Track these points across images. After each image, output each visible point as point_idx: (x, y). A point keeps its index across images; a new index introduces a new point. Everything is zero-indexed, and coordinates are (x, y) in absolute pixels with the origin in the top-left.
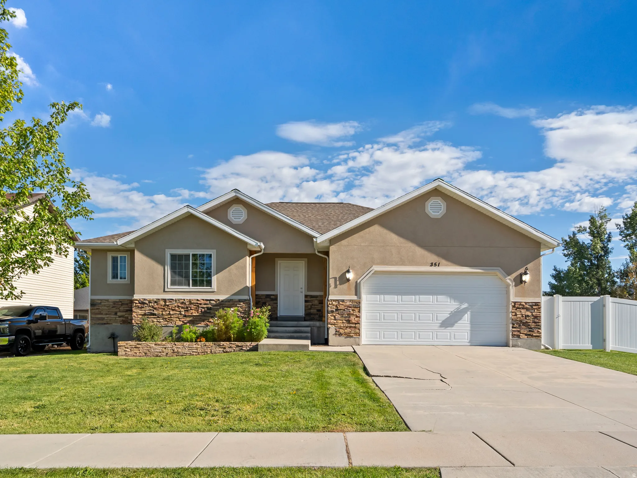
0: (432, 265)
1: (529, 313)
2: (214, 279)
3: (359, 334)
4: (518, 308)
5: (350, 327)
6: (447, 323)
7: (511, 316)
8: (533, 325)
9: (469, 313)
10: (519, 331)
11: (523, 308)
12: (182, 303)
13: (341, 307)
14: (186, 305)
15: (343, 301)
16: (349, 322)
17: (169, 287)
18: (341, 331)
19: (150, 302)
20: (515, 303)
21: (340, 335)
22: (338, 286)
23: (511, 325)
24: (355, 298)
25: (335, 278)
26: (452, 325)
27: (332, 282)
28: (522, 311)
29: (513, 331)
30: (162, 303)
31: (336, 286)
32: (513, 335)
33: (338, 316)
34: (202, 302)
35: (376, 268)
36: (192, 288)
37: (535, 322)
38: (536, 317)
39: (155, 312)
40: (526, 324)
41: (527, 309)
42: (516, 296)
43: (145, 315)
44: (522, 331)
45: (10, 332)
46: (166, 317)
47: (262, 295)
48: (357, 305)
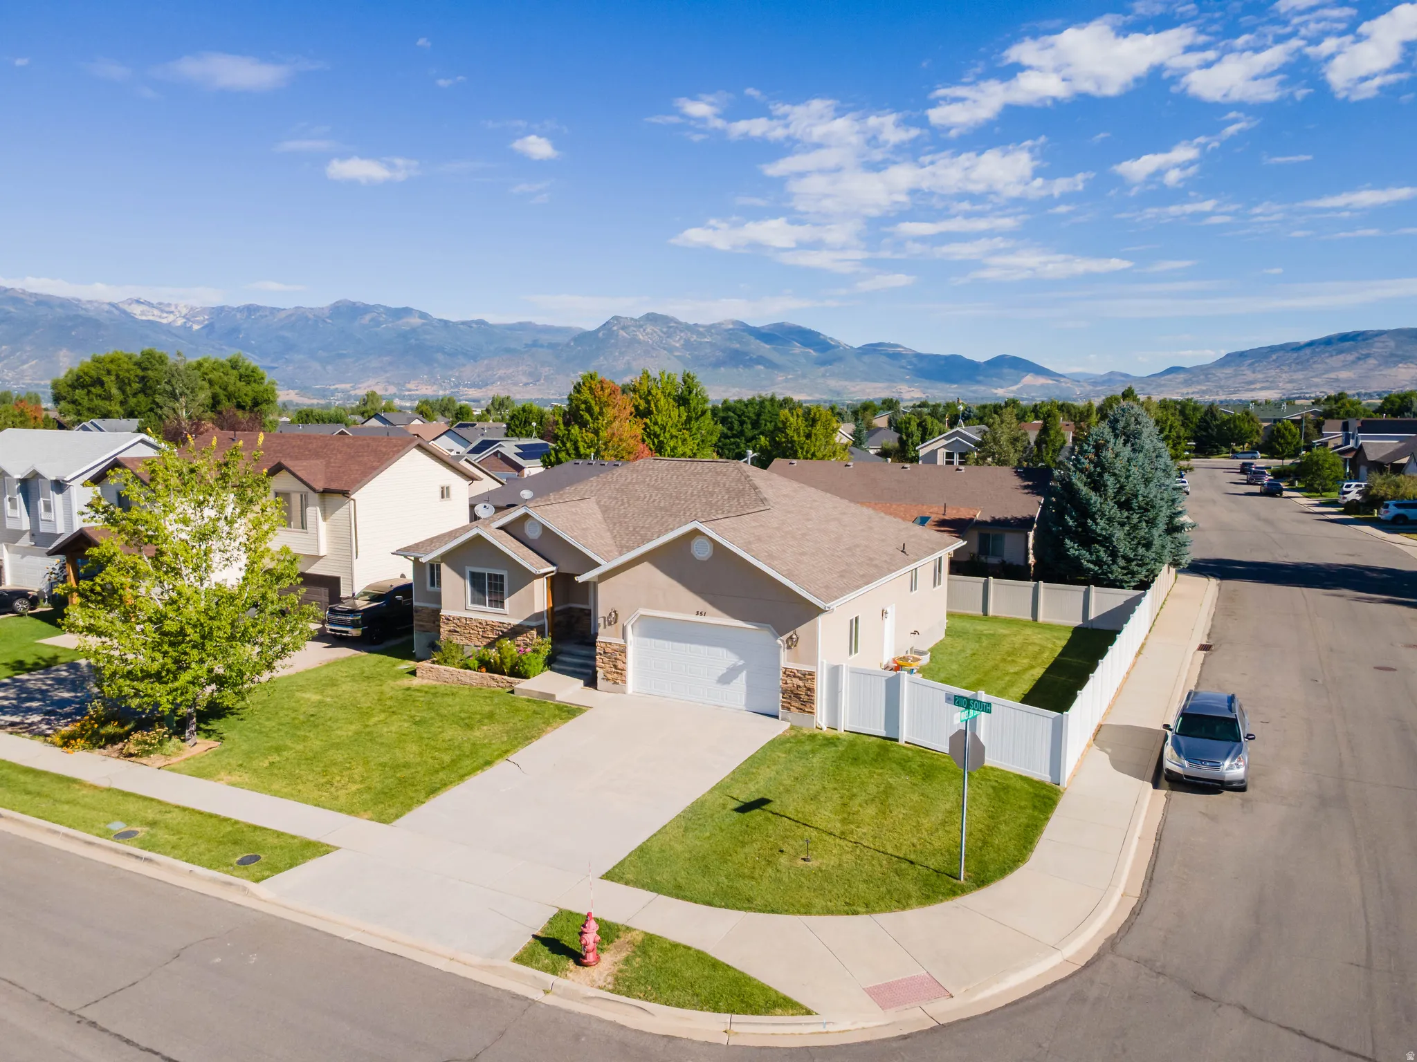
0: (697, 614)
1: (801, 683)
2: (507, 602)
3: (624, 682)
4: (788, 675)
5: (617, 673)
6: (726, 679)
7: (781, 684)
8: (804, 697)
9: (745, 672)
10: (789, 703)
11: (795, 676)
12: (480, 623)
13: (608, 650)
14: (484, 626)
15: (610, 644)
16: (615, 667)
17: (470, 605)
18: (609, 676)
19: (454, 619)
20: (786, 669)
21: (608, 680)
22: (607, 627)
23: (781, 695)
24: (622, 642)
25: (604, 618)
26: (728, 683)
27: (601, 621)
28: (794, 679)
29: (783, 702)
30: (464, 621)
31: (605, 627)
32: (783, 707)
33: (606, 660)
34: (497, 624)
35: (642, 611)
36: (488, 608)
37: (808, 695)
38: (809, 689)
39: (458, 629)
40: (797, 696)
41: (800, 679)
42: (788, 660)
43: (450, 631)
44: (793, 704)
45: (363, 623)
46: (467, 635)
47: (577, 609)
48: (623, 651)
